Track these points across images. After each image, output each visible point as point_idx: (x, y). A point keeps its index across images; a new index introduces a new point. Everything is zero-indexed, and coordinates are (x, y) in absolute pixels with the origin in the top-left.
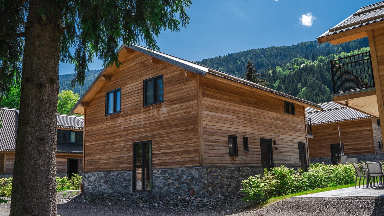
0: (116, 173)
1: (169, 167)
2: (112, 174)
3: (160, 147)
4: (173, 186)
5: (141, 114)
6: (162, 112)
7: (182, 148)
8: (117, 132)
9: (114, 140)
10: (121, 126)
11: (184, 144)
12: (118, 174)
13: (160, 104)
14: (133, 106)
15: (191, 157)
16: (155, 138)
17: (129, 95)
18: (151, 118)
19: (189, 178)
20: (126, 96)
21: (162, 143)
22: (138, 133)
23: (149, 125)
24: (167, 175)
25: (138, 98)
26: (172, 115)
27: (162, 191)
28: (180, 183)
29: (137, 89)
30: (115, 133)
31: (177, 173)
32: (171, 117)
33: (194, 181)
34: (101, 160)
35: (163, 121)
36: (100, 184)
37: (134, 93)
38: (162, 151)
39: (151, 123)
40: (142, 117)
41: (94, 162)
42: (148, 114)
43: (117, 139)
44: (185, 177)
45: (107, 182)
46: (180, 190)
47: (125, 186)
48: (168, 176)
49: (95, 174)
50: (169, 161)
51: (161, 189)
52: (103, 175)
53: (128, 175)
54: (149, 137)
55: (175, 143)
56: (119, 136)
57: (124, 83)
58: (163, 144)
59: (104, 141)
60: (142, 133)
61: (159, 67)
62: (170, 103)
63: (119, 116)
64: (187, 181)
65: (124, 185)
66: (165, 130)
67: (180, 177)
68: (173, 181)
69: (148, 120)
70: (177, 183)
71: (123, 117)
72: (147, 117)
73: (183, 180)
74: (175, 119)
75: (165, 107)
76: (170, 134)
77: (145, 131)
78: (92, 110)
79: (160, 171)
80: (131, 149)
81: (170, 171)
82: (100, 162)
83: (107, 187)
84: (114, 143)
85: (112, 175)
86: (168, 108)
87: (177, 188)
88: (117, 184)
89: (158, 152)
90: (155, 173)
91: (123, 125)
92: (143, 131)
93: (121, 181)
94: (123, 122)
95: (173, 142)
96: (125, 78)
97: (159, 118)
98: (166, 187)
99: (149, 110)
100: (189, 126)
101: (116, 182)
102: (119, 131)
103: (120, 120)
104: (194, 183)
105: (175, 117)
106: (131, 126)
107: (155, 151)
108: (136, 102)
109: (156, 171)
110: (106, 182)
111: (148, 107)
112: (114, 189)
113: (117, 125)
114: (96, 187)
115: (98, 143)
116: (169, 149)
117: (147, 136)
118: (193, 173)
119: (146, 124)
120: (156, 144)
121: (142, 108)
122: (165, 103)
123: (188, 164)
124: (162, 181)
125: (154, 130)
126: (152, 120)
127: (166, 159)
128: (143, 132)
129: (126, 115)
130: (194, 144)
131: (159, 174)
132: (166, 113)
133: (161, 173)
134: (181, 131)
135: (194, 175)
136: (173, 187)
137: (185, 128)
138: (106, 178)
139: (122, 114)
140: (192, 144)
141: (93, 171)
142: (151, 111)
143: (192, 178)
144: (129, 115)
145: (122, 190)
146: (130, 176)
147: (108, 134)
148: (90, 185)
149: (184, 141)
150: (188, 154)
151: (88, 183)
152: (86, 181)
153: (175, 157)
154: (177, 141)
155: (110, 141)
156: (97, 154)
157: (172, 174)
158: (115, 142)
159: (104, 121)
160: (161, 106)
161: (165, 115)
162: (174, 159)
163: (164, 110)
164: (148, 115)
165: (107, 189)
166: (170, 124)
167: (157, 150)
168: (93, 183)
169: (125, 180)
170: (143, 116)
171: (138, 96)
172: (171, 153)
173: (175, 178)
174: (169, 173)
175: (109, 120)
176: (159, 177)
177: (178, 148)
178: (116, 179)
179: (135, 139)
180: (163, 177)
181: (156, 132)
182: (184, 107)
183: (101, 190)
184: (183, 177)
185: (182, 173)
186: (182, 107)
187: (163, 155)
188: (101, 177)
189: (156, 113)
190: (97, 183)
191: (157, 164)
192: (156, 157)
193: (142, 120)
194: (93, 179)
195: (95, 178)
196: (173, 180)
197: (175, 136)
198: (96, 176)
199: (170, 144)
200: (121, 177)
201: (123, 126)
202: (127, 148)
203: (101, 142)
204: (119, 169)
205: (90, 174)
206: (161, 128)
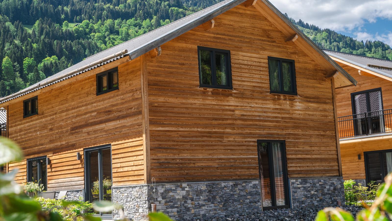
0: (231, 183)
1: (308, 176)
2: (223, 184)
3: (296, 151)
4: (316, 198)
5: (268, 102)
6: (297, 108)
7: (321, 154)
8: (227, 119)
9: (223, 131)
10: (233, 111)
11: (322, 150)
12: (235, 185)
13: (293, 97)
14: (254, 86)
15: (331, 166)
16: (289, 138)
17: (246, 69)
18: (282, 111)
19: (332, 188)
20: (241, 68)
21: (298, 146)
22: (264, 127)
23: (280, 120)
24: (308, 185)
25: (261, 78)
26: (308, 115)
27: (303, 205)
28: (323, 194)
29: (258, 64)
30: (223, 119)
31: (320, 183)
32: (307, 117)
33: (337, 192)
34: (196, 160)
35: (298, 119)
36: (199, 203)
37: (254, 68)
38: (299, 156)
39: (282, 118)
40: (268, 106)
41: (177, 164)
42: (278, 105)
43: (228, 130)
44: (328, 187)
45: (214, 198)
46: (323, 202)
47: (250, 202)
48: (309, 187)
49: (184, 185)
50: (308, 168)
51: (303, 202)
52: (203, 188)
53: (255, 186)
54: (281, 135)
55: (313, 148)
56: (232, 126)
57: (236, 47)
58: (300, 148)
59: (199, 130)
60: (269, 128)
61: (288, 49)
62: (305, 99)
63: (231, 95)
64: (330, 192)
65: (248, 201)
66: (300, 131)
67: (323, 187)
68: (316, 193)
69: (279, 113)
70: (320, 195)
71: (237, 97)
72: (277, 109)
73: (326, 191)
74: (312, 120)
75: (299, 102)
76: (307, 136)
77: (275, 127)
78: (166, 67)
79: (300, 180)
80: (255, 148)
81: (311, 180)
82: (192, 165)
83: (214, 208)
84: (221, 135)
85: (223, 186)
86: (303, 105)
87: (321, 200)
88: (235, 201)
89: (294, 156)
90: (293, 183)
91: (238, 110)
92: (271, 125)
93: (242, 196)
94: (237, 106)
95: (311, 147)
96: (236, 39)
97: (293, 114)
98: (309, 201)
99: (279, 99)
100: (327, 131)
101: (233, 198)
102: (230, 117)
103: (232, 102)
104: (337, 193)
105: (311, 117)
106: (253, 116)
107: (291, 156)
108: (258, 83)
109: (294, 181)
110: (211, 199)
111: (277, 95)
112: (230, 209)
113: (227, 107)
114: (188, 209)
115: (186, 129)
116: (307, 154)
117: (278, 134)
118: (335, 183)
119: (276, 117)
120: (291, 146)
121: (268, 94)
122: (299, 97)
123: (328, 172)
124: (303, 193)
125: (287, 128)
126: (284, 113)
127: (305, 166)
128: (272, 127)
129: (242, 96)
130: (333, 152)
131: (298, 184)
132: (301, 110)
133: (301, 183)
134: (319, 135)
135: (336, 185)
136: (316, 200)
137: (322, 133)
138: (210, 191)
139: (235, 93)
140: (331, 152)
141: (176, 180)
142: (281, 101)
143: (335, 189)
144: (248, 98)
145: (245, 209)
146: (257, 187)
147: (209, 119)
148: (172, 207)
149: (323, 147)
150: (328, 162)
151: (166, 202)
152: (160, 199)
153: (314, 165)
154: (315, 146)
155: (214, 130)
156: (184, 150)
157: (314, 184)
158: (223, 133)
159: (198, 95)
160: (295, 99)
161: (300, 112)
162: (314, 166)
163: (299, 105)
164: (278, 107)
165: (215, 210)
166: (306, 124)
167: (292, 154)
168: (179, 203)
169: (250, 194)
170: (270, 105)
171: (262, 76)
172: (309, 159)
173: (318, 188)
174: (311, 183)
175: (209, 96)
176: (299, 188)
177: (317, 154)
178: (232, 193)
179: (260, 135)
180: (304, 187)
181: (290, 131)
182: (321, 109)
183: (202, 213)
184: (325, 188)
185: (325, 183)
186: (319, 108)
187: (301, 161)
188: (201, 190)
189: (288, 107)
190: (189, 201)
191: (293, 171)
192: (292, 163)
193: (270, 110)
194: (180, 194)
195: (184, 193)
196: (315, 191)
197: (313, 140)
198: (186, 189)
199: (308, 148)
200: (242, 190)
201: (237, 112)
202: (248, 146)
203: (193, 129)
204: (234, 178)
205: (168, 186)
206: (296, 127)
